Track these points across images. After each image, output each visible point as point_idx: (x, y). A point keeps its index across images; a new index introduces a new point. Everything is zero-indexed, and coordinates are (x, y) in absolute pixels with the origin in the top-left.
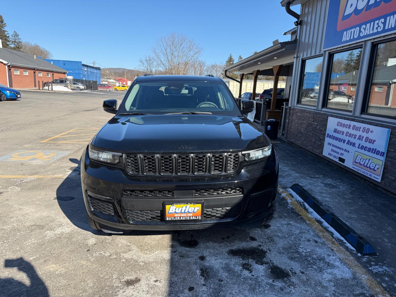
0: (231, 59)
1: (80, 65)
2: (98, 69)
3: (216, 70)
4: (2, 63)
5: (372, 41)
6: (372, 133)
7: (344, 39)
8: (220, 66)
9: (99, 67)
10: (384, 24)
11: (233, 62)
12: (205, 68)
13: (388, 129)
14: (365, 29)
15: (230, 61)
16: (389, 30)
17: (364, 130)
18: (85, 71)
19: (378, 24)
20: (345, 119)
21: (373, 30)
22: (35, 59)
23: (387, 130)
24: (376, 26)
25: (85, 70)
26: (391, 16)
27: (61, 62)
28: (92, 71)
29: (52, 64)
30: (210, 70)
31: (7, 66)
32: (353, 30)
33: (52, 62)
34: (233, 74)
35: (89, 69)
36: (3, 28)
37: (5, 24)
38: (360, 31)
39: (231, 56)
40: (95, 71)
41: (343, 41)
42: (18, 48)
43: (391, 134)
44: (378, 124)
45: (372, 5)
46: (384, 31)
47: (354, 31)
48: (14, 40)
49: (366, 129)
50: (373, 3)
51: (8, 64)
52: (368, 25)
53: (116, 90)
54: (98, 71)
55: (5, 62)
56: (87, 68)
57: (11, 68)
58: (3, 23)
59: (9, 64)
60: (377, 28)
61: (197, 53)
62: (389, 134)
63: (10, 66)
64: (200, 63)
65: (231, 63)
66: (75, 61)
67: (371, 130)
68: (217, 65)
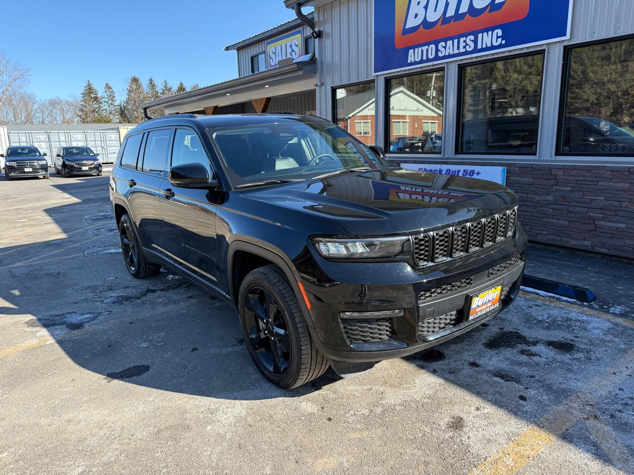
0: (90, 89)
3: (60, 110)
5: (459, 63)
6: (479, 175)
7: (410, 59)
8: (67, 102)
10: (475, 42)
11: (95, 94)
12: (36, 106)
13: (503, 167)
14: (445, 47)
15: (90, 93)
16: (482, 50)
17: (465, 173)
19: (465, 41)
20: (430, 163)
21: (458, 48)
23: (501, 168)
24: (462, 44)
26: (484, 33)
30: (48, 109)
32: (425, 48)
34: (99, 115)
38: (437, 50)
39: (89, 85)
41: (409, 61)
43: (507, 173)
44: (485, 163)
45: (451, 18)
46: (475, 50)
47: (427, 50)
49: (469, 172)
50: (453, 15)
52: (450, 43)
60: (464, 47)
61: (18, 79)
62: (505, 173)
64: (22, 98)
65: (92, 96)
67: (476, 172)
68: (61, 101)
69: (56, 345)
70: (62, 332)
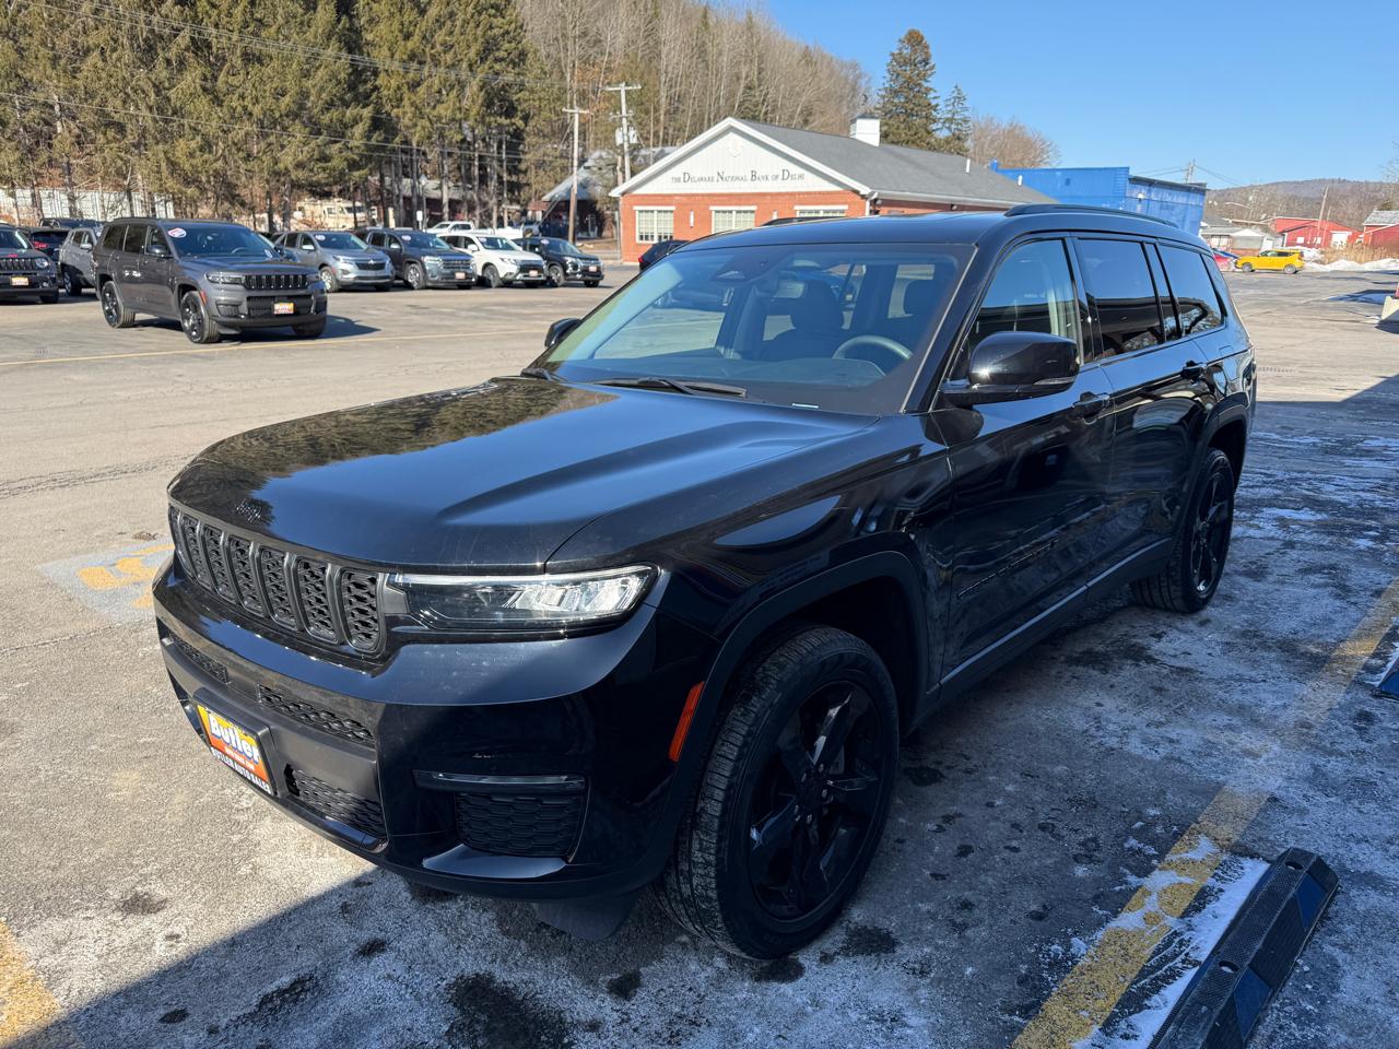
1: (1122, 181)
2: (1200, 190)
4: (857, 192)
9: (1200, 184)
18: (1140, 200)
22: (968, 170)
25: (1141, 196)
27: (1058, 173)
28: (1169, 199)
29: (1020, 183)
31: (868, 203)
33: (1020, 178)
35: (1156, 194)
36: (926, 81)
37: (933, 67)
40: (1180, 198)
42: (959, 138)
48: (949, 116)
51: (872, 194)
53: (1247, 269)
54: (1194, 200)
55: (865, 190)
56: (1149, 191)
57: (880, 206)
58: (927, 64)
59: (875, 196)
63: (879, 202)
66: (1105, 169)
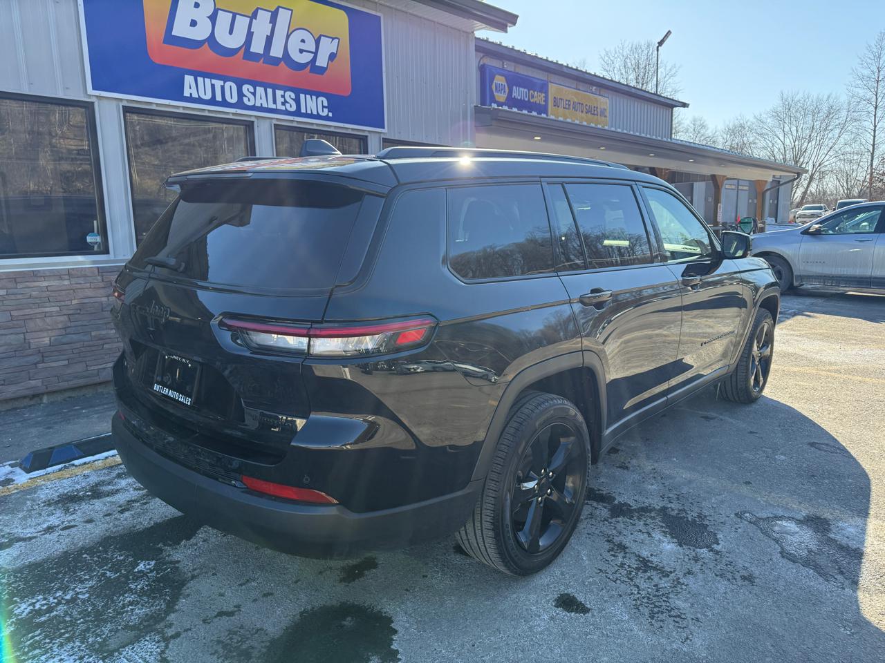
10: (297, 102)
14: (253, 94)
16: (306, 115)
19: (283, 96)
21: (274, 102)
24: (279, 99)
26: (307, 96)
46: (298, 113)
50: (262, 53)
52: (260, 90)
60: (283, 104)
69: (872, 512)
70: (845, 528)
